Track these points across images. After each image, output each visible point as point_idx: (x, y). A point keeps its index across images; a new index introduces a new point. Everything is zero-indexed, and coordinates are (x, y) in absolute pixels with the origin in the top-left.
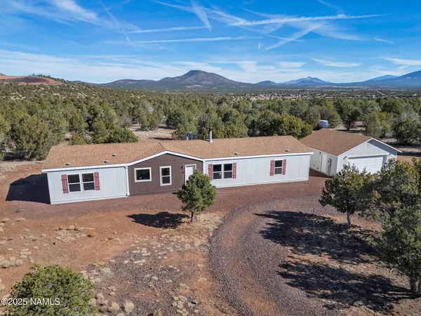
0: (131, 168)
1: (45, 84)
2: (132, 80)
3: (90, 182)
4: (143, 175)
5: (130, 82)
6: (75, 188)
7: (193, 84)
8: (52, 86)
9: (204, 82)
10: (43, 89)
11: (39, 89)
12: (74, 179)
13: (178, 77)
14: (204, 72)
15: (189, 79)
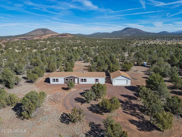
0: (65, 78)
1: (67, 37)
2: (100, 33)
3: (57, 80)
4: (67, 80)
5: (99, 34)
6: (55, 81)
7: (126, 34)
8: (69, 38)
9: (131, 33)
10: (66, 39)
11: (65, 39)
12: (54, 79)
13: (120, 31)
14: (132, 28)
15: (124, 32)
